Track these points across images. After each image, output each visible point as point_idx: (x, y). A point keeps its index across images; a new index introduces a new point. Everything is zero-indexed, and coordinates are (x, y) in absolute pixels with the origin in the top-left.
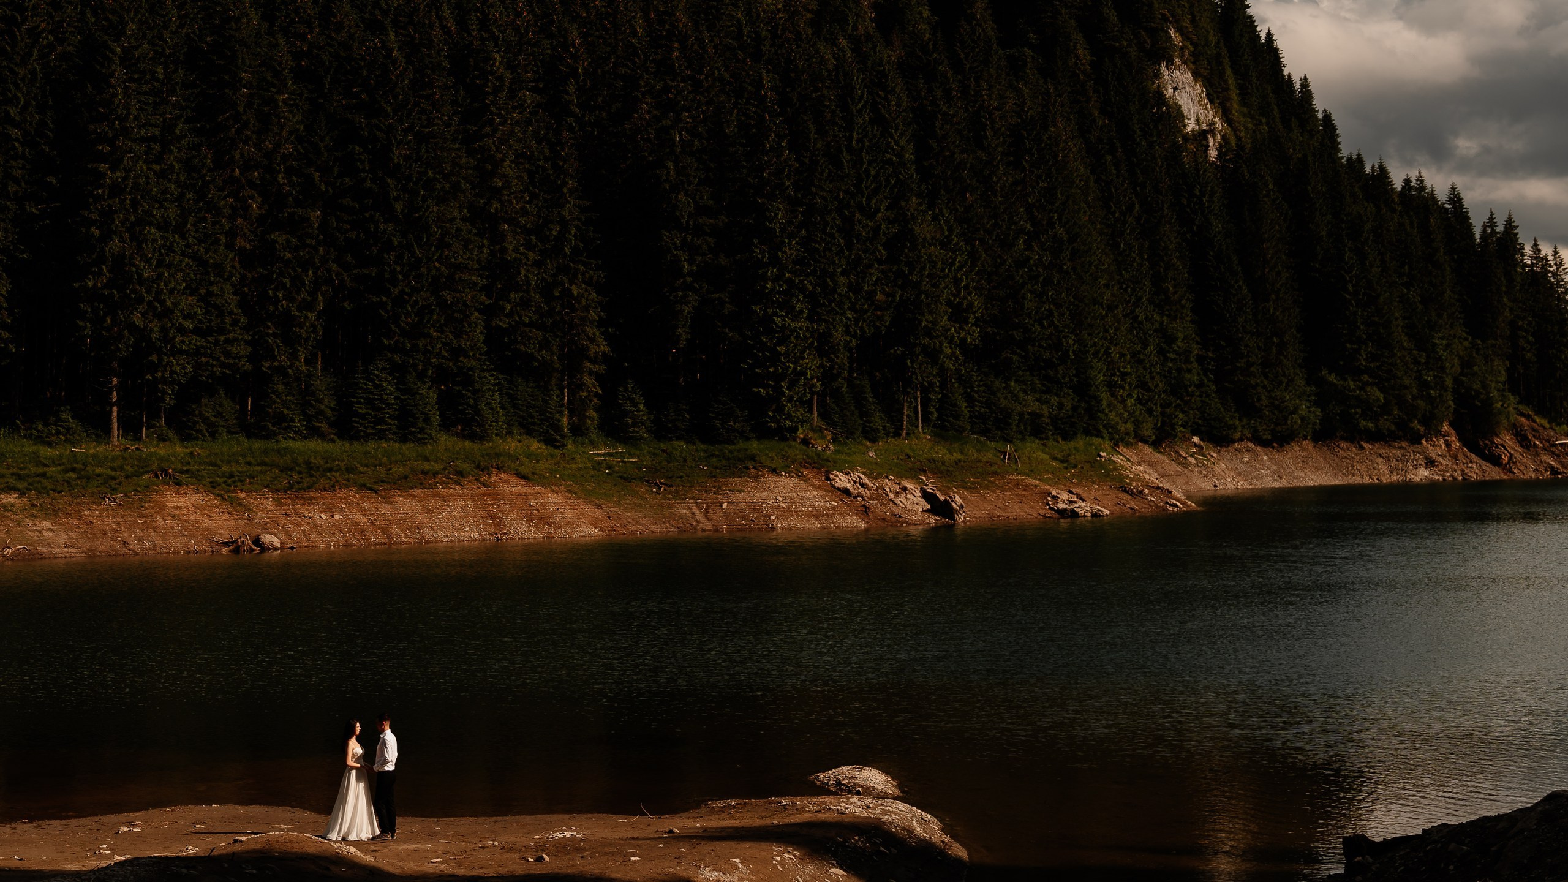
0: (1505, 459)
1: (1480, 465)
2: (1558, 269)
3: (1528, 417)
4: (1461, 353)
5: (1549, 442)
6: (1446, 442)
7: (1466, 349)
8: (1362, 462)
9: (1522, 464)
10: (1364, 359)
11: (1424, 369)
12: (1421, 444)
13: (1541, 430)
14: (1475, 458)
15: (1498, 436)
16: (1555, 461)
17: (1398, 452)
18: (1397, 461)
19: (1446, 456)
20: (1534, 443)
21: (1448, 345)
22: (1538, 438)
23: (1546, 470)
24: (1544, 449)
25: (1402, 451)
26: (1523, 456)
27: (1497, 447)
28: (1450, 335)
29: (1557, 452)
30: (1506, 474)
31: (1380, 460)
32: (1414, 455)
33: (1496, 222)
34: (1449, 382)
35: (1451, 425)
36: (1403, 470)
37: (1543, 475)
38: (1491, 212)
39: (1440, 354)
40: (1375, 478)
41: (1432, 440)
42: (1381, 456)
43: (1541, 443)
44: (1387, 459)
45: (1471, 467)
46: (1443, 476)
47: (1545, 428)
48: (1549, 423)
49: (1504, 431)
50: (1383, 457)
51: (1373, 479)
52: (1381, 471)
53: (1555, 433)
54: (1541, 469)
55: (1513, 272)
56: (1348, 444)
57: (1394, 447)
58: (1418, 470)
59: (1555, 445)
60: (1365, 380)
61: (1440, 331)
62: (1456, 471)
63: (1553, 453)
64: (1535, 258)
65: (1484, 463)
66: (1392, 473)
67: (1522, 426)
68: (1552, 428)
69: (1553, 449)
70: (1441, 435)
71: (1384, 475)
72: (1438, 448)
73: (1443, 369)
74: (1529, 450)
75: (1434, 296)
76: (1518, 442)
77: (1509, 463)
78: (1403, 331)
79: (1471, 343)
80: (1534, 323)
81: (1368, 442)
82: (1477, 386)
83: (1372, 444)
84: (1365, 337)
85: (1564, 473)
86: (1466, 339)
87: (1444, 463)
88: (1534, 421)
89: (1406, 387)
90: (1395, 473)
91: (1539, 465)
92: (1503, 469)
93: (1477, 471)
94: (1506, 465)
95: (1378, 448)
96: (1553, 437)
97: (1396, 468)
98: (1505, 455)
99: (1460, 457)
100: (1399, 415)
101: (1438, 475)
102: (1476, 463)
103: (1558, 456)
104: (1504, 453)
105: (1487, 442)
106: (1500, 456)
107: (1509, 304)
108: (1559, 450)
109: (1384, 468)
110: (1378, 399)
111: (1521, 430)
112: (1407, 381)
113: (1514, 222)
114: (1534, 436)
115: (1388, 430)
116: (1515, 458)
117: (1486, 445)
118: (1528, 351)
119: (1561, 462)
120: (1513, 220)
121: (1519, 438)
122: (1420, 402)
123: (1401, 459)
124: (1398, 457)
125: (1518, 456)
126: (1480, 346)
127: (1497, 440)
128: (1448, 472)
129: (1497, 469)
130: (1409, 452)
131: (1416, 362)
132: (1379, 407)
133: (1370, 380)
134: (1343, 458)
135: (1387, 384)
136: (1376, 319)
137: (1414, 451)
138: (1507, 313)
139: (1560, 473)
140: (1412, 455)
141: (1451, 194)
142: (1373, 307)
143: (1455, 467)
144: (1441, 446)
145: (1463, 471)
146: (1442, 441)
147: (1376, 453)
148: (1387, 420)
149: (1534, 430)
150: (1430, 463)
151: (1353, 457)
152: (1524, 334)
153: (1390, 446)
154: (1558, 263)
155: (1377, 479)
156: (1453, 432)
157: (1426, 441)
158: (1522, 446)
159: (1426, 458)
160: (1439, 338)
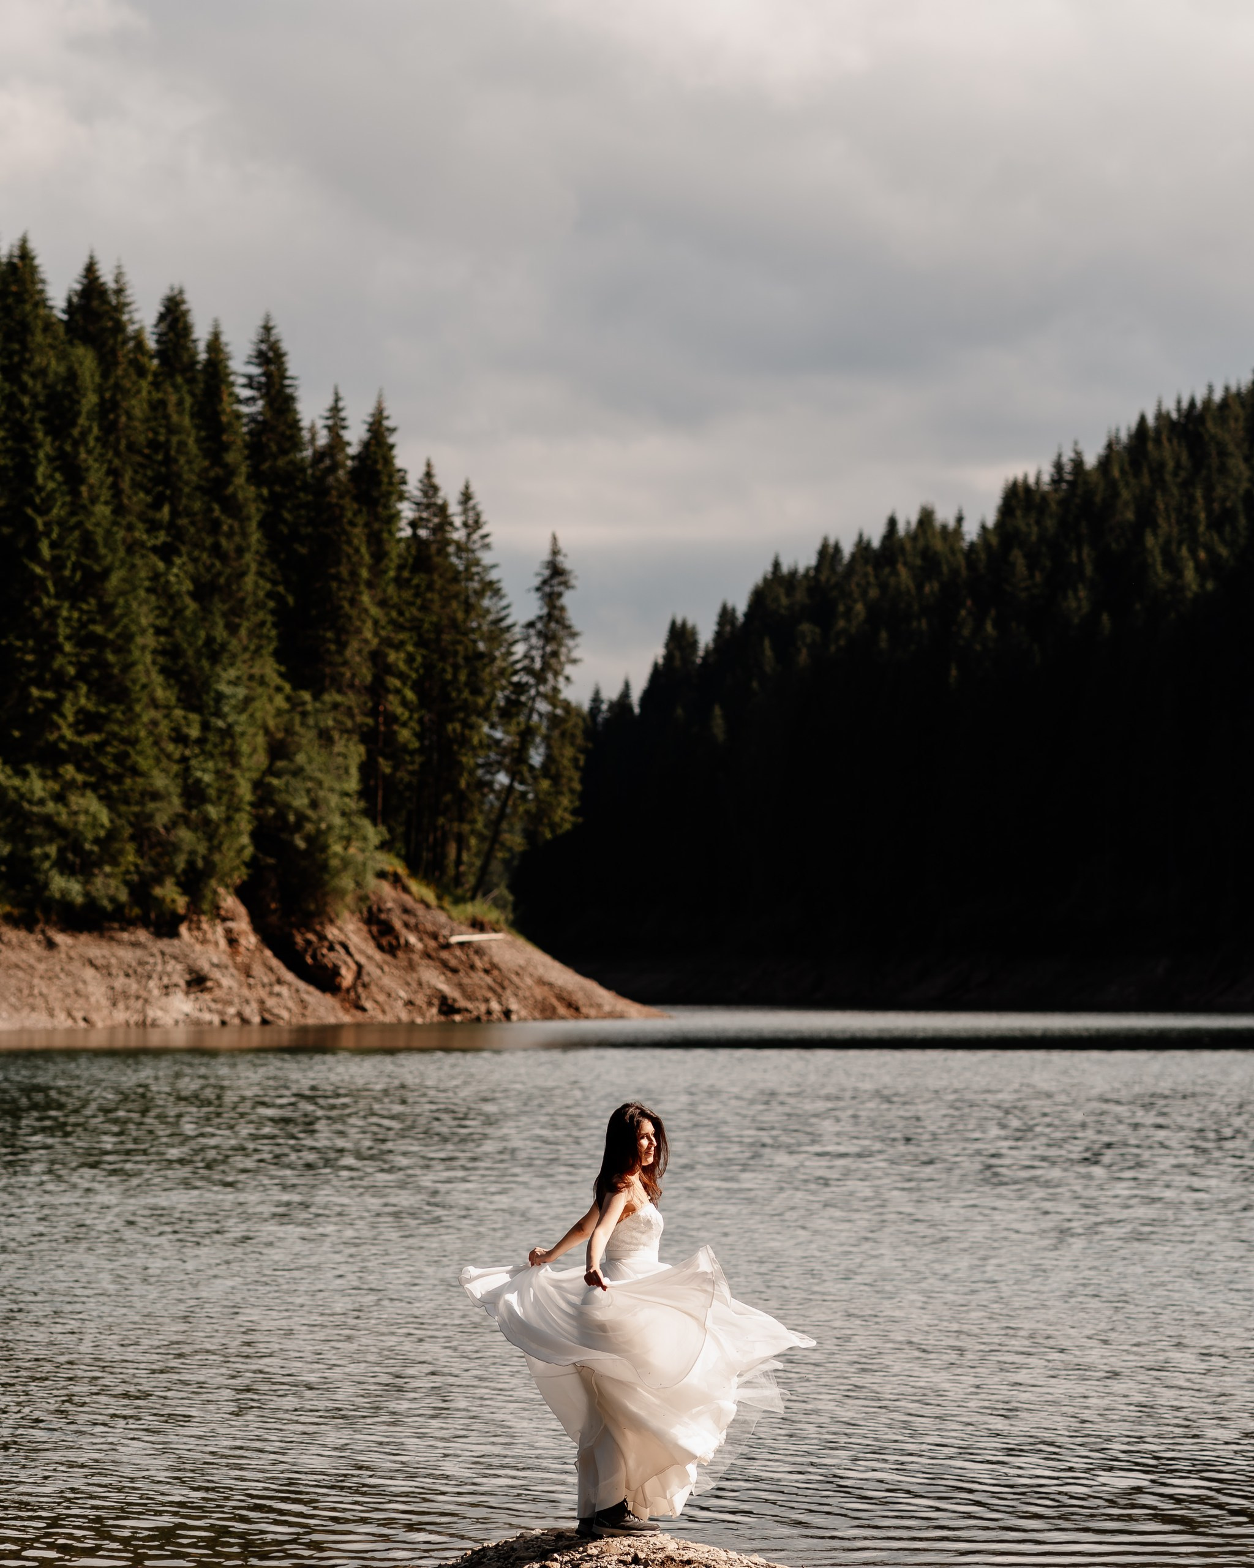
0: (347, 977)
1: (297, 991)
2: (469, 535)
3: (396, 880)
4: (271, 723)
5: (435, 936)
6: (228, 932)
7: (279, 713)
8: (50, 977)
9: (381, 989)
10: (70, 726)
11: (196, 756)
12: (174, 934)
13: (420, 910)
14: (289, 976)
15: (332, 922)
16: (448, 981)
17: (128, 955)
18: (127, 975)
19: (226, 967)
20: (407, 943)
21: (248, 700)
22: (416, 929)
23: (430, 1004)
24: (427, 955)
25: (139, 953)
26: (382, 969)
27: (331, 948)
28: (251, 677)
29: (453, 962)
30: (347, 1011)
31: (89, 973)
32: (164, 963)
33: (343, 419)
34: (245, 791)
35: (243, 893)
36: (138, 998)
37: (423, 1015)
38: (336, 394)
39: (230, 719)
40: (79, 1015)
41: (199, 929)
42: (91, 963)
43: (421, 940)
44: (104, 970)
45: (279, 995)
46: (221, 1013)
47: (428, 906)
48: (439, 898)
49: (346, 914)
50: (96, 968)
51: (74, 1019)
52: (93, 1000)
53: (450, 917)
54: (420, 1000)
55: (385, 535)
56: (23, 934)
57: (120, 942)
58: (171, 998)
59: (447, 946)
60: (68, 777)
61: (232, 665)
62: (247, 1002)
63: (445, 965)
64: (428, 506)
65: (302, 985)
66: (114, 1004)
67: (381, 899)
68: (441, 908)
69: (445, 955)
70: (218, 916)
71: (98, 1008)
72: (211, 948)
73: (233, 756)
74: (394, 956)
75: (222, 580)
76: (374, 938)
77: (354, 986)
78: (154, 663)
79: (288, 699)
80: (419, 659)
81: (63, 930)
82: (300, 802)
83: (73, 936)
84: (72, 671)
85: (467, 1010)
86: (279, 689)
87: (226, 982)
88: (406, 890)
89: (155, 796)
90: (121, 1006)
91: (416, 992)
92: (343, 1000)
93: (290, 1004)
94: (348, 990)
95: (87, 945)
96: (443, 927)
97: (125, 995)
98: (349, 968)
99: (258, 970)
100: (136, 865)
101: (210, 1010)
102: (289, 985)
103: (455, 971)
104: (345, 963)
105: (311, 936)
106: (335, 972)
107: (374, 611)
108: (456, 957)
109: (96, 988)
110: (95, 823)
111: (380, 910)
112: (160, 781)
113: (387, 418)
114: (406, 925)
115: (113, 899)
116: (369, 974)
117: (309, 943)
118: (404, 725)
119: (460, 986)
120: (385, 414)
121: (375, 929)
122: (184, 834)
123: (135, 972)
124: (130, 966)
125: (370, 968)
126: (309, 707)
127: (332, 933)
128: (230, 1003)
129: (328, 1000)
130: (152, 955)
131: (180, 738)
132: (97, 841)
133: (80, 778)
134: (9, 967)
135: (115, 788)
136: (99, 629)
137: (163, 954)
138: (368, 634)
139: (458, 1011)
140: (159, 960)
141: (262, 341)
142: (93, 601)
143: (245, 992)
144: (217, 944)
145: (262, 1002)
146: (220, 930)
147: (81, 956)
148: (107, 876)
149: (406, 911)
150: (197, 982)
151: (32, 967)
152: (397, 683)
153: (112, 939)
154: (470, 522)
155: (85, 1020)
156: (242, 910)
157: (190, 929)
158: (380, 947)
159: (191, 970)
160: (230, 683)
